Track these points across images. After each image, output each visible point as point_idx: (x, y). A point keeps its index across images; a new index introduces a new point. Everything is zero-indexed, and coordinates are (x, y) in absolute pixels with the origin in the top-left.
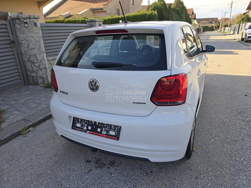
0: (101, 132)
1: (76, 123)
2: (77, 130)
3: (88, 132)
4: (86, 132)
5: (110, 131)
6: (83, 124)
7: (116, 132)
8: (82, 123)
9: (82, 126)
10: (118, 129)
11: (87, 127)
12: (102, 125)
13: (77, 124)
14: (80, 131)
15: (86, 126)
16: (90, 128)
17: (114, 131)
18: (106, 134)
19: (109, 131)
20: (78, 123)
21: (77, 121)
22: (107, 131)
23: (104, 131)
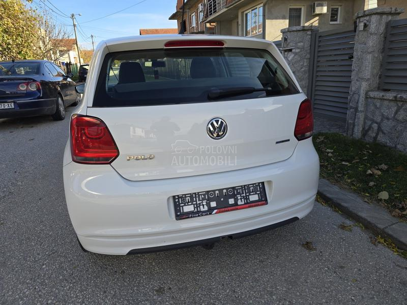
0: (236, 204)
1: (182, 206)
2: (191, 217)
3: (215, 211)
4: (210, 214)
5: (250, 196)
6: (198, 202)
7: (258, 194)
8: (195, 203)
9: (198, 206)
10: (260, 188)
11: (208, 205)
12: (233, 192)
13: (184, 207)
14: (199, 216)
15: (204, 203)
16: (213, 204)
17: (256, 194)
18: (245, 204)
19: (248, 196)
20: (185, 205)
21: (182, 203)
22: (246, 198)
23: (241, 199)
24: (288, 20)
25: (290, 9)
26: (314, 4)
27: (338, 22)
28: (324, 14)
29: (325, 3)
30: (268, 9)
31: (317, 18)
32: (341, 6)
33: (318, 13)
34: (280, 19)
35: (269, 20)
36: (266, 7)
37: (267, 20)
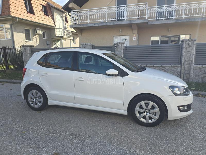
24: (25, 34)
25: (25, 29)
26: (36, 29)
27: (45, 38)
28: (41, 34)
29: (41, 29)
30: (14, 27)
31: (38, 35)
32: (45, 31)
33: (38, 33)
34: (20, 33)
35: (15, 33)
36: (13, 26)
37: (14, 33)
